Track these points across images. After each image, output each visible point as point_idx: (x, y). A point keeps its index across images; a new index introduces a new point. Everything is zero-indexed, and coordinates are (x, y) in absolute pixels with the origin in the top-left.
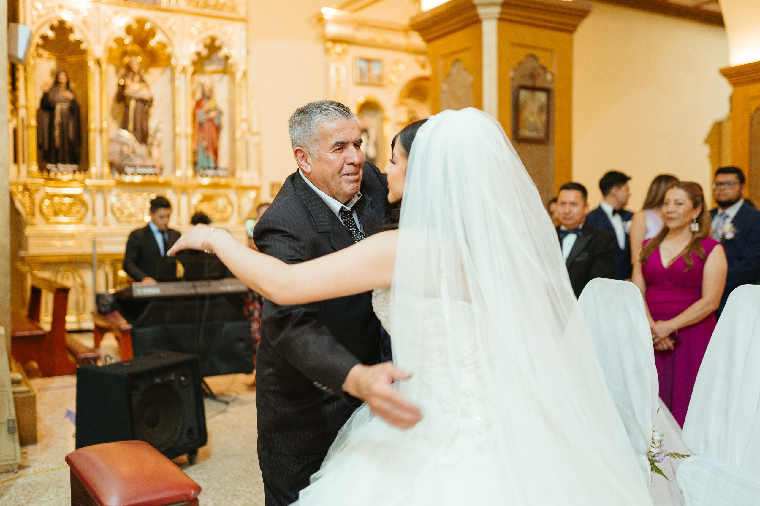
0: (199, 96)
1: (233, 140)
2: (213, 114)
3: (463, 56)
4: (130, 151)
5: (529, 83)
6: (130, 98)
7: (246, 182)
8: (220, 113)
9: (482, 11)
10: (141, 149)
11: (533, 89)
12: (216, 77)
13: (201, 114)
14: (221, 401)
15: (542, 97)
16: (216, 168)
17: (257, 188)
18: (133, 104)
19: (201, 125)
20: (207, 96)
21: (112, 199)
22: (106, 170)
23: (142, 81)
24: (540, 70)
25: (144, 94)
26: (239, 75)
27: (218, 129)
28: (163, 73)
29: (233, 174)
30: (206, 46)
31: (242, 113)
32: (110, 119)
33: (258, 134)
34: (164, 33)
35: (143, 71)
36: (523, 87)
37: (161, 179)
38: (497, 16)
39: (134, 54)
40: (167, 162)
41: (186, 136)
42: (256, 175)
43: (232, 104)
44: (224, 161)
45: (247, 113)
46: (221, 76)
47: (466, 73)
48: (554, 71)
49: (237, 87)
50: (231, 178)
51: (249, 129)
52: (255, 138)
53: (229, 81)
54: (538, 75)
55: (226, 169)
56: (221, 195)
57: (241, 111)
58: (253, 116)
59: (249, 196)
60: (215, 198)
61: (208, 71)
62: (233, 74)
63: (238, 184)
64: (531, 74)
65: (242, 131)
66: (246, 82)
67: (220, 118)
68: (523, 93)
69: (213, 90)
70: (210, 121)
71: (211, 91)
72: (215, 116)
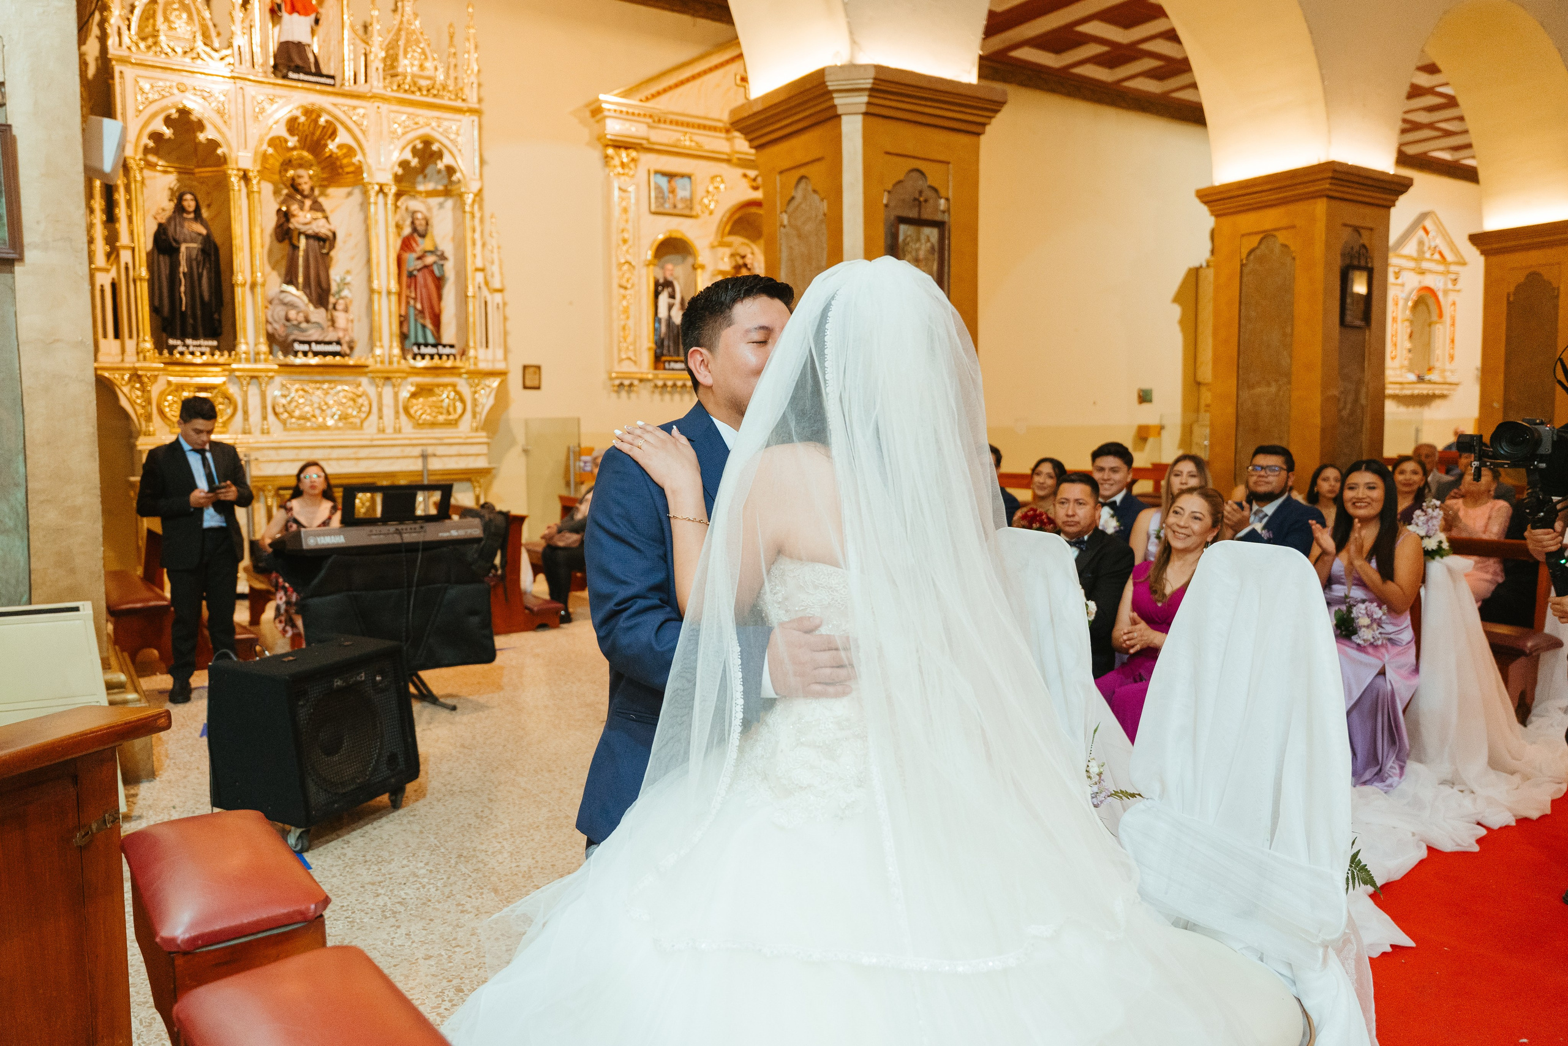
0: (407, 231)
1: (463, 298)
2: (430, 259)
3: (814, 172)
4: (301, 317)
5: (913, 214)
6: (300, 233)
7: (483, 366)
8: (443, 257)
9: (839, 100)
10: (318, 315)
11: (919, 222)
12: (434, 201)
13: (410, 258)
14: (444, 706)
15: (932, 233)
16: (439, 343)
17: (502, 374)
18: (303, 242)
19: (411, 275)
20: (419, 231)
21: (274, 391)
22: (264, 348)
23: (317, 207)
24: (928, 193)
25: (320, 227)
26: (469, 199)
27: (439, 282)
28: (349, 194)
29: (463, 353)
30: (415, 152)
31: (476, 257)
32: (268, 268)
33: (500, 291)
34: (348, 129)
35: (317, 192)
36: (903, 220)
37: (351, 362)
38: (863, 109)
39: (302, 164)
40: (359, 334)
41: (389, 293)
42: (500, 354)
43: (460, 244)
44: (449, 334)
45: (483, 258)
46: (441, 199)
47: (816, 197)
48: (950, 196)
49: (468, 216)
50: (461, 359)
51: (487, 283)
52: (498, 297)
53: (454, 208)
54: (926, 201)
55: (452, 346)
56: (445, 385)
57: (475, 256)
58: (492, 263)
59: (489, 386)
60: (436, 390)
61: (420, 193)
62: (461, 196)
63: (472, 367)
64: (915, 199)
65: (477, 286)
66: (481, 208)
67: (442, 265)
68: (903, 228)
69: (430, 223)
70: (426, 271)
71: (427, 224)
72: (435, 263)
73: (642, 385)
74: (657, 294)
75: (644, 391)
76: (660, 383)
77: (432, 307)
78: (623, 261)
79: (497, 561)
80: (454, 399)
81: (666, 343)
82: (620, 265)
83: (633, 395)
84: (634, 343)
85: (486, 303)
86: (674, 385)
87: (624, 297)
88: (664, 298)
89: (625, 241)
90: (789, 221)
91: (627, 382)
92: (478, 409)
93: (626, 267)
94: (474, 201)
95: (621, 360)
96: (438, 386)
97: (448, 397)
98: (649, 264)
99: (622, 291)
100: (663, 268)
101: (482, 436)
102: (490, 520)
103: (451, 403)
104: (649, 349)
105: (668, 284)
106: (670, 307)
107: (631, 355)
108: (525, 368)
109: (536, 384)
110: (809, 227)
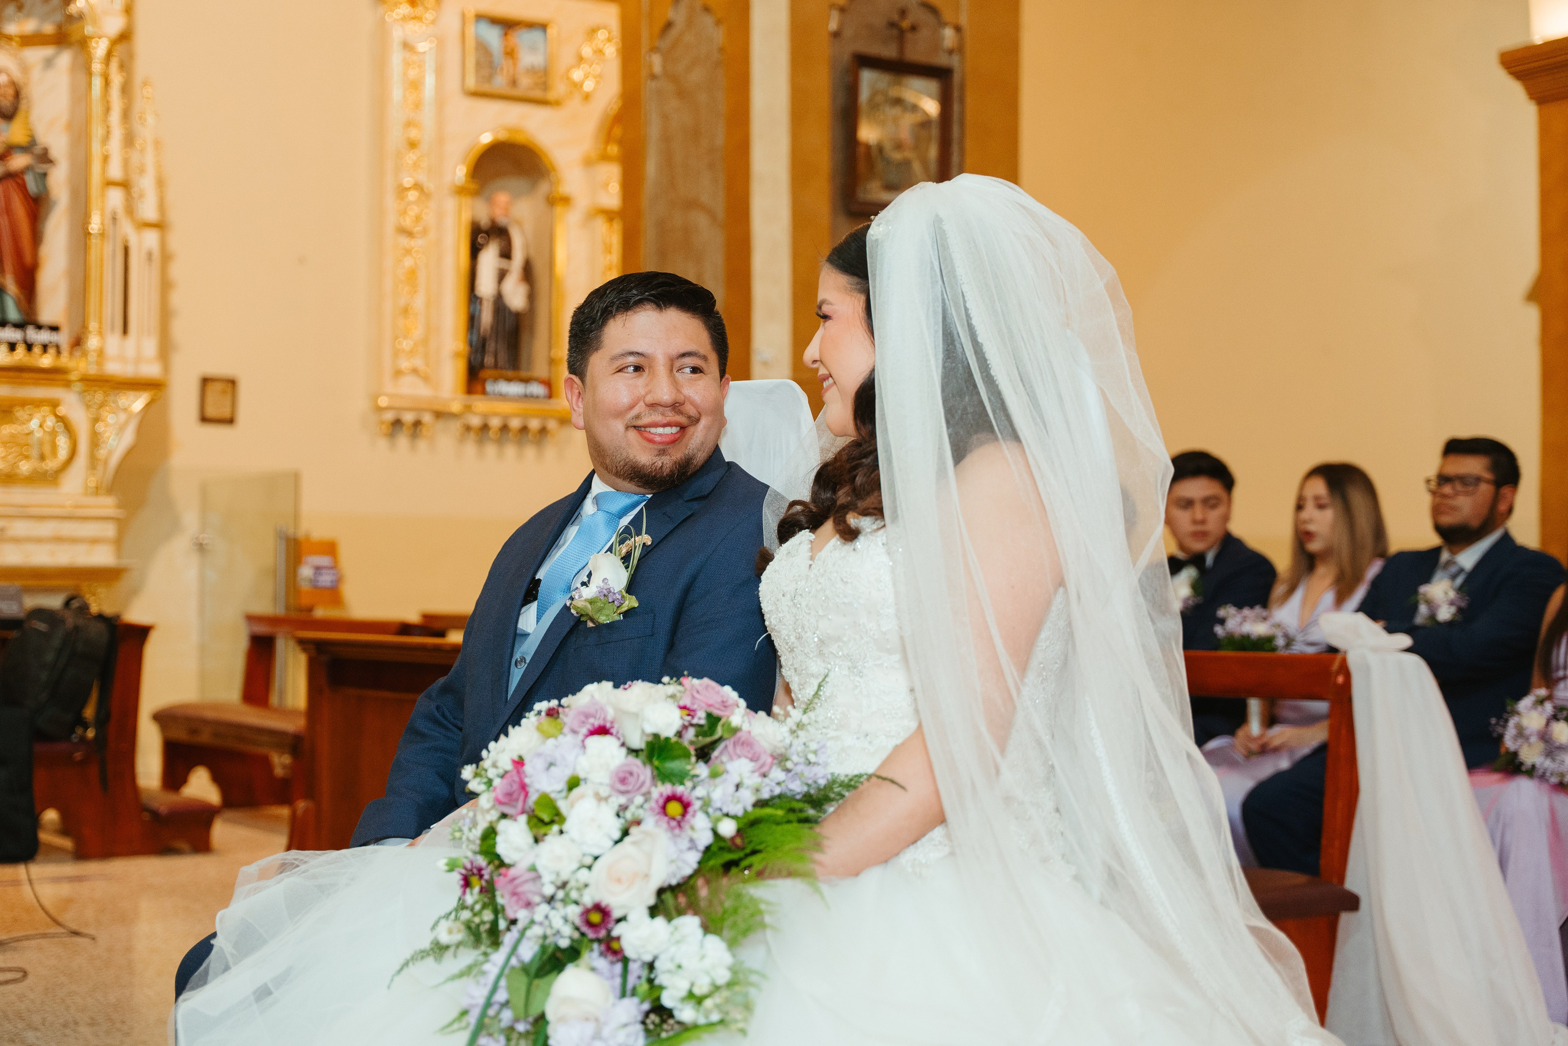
1: (81, 237)
2: (19, 161)
5: (889, 51)
7: (114, 368)
8: (45, 158)
11: (899, 68)
12: (36, 55)
16: (28, 321)
17: (154, 386)
24: (919, 15)
26: (100, 48)
27: (37, 206)
29: (78, 343)
31: (110, 160)
33: (159, 226)
36: (867, 62)
42: (150, 347)
44: (53, 307)
45: (126, 163)
46: (48, 51)
47: (708, 20)
48: (964, 20)
49: (97, 83)
50: (71, 354)
51: (130, 209)
52: (151, 238)
53: (73, 69)
54: (913, 28)
55: (54, 329)
56: (38, 404)
57: (106, 159)
58: (142, 170)
59: (125, 410)
60: (20, 413)
61: (9, 38)
62: (83, 44)
63: (92, 370)
64: (892, 25)
65: (108, 216)
66: (125, 67)
67: (44, 175)
68: (868, 78)
69: (23, 94)
70: (11, 184)
71: (17, 95)
72: (28, 168)
73: (441, 424)
74: (475, 250)
75: (445, 438)
76: (475, 421)
77: (18, 253)
78: (408, 181)
79: (89, 712)
80: (53, 433)
81: (491, 346)
82: (402, 191)
83: (422, 444)
84: (425, 341)
85: (126, 251)
86: (505, 428)
87: (408, 252)
88: (489, 258)
89: (413, 145)
90: (664, 67)
91: (408, 418)
92: (102, 453)
93: (413, 195)
94: (109, 55)
95: (398, 373)
96: (24, 403)
97: (41, 426)
98: (460, 191)
99: (404, 241)
100: (490, 201)
101: (107, 504)
102: (76, 628)
103: (47, 438)
104: (457, 355)
105: (499, 232)
106: (502, 275)
107: (418, 362)
108: (205, 381)
109: (225, 413)
110: (696, 76)
